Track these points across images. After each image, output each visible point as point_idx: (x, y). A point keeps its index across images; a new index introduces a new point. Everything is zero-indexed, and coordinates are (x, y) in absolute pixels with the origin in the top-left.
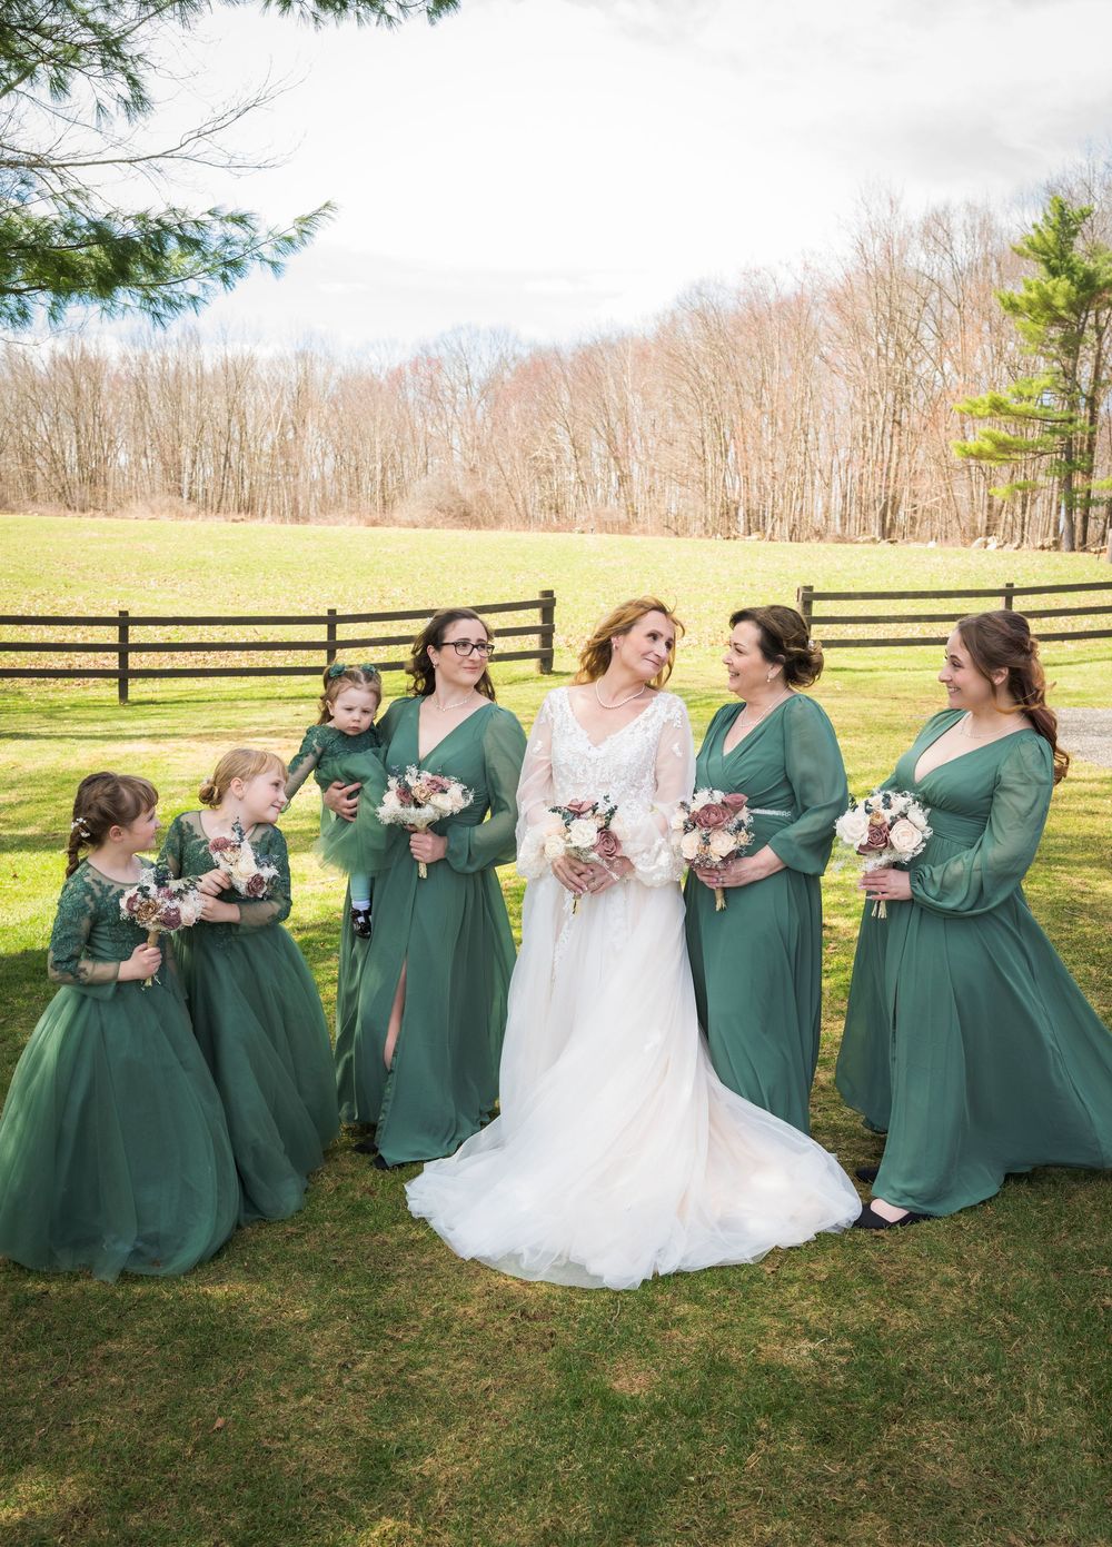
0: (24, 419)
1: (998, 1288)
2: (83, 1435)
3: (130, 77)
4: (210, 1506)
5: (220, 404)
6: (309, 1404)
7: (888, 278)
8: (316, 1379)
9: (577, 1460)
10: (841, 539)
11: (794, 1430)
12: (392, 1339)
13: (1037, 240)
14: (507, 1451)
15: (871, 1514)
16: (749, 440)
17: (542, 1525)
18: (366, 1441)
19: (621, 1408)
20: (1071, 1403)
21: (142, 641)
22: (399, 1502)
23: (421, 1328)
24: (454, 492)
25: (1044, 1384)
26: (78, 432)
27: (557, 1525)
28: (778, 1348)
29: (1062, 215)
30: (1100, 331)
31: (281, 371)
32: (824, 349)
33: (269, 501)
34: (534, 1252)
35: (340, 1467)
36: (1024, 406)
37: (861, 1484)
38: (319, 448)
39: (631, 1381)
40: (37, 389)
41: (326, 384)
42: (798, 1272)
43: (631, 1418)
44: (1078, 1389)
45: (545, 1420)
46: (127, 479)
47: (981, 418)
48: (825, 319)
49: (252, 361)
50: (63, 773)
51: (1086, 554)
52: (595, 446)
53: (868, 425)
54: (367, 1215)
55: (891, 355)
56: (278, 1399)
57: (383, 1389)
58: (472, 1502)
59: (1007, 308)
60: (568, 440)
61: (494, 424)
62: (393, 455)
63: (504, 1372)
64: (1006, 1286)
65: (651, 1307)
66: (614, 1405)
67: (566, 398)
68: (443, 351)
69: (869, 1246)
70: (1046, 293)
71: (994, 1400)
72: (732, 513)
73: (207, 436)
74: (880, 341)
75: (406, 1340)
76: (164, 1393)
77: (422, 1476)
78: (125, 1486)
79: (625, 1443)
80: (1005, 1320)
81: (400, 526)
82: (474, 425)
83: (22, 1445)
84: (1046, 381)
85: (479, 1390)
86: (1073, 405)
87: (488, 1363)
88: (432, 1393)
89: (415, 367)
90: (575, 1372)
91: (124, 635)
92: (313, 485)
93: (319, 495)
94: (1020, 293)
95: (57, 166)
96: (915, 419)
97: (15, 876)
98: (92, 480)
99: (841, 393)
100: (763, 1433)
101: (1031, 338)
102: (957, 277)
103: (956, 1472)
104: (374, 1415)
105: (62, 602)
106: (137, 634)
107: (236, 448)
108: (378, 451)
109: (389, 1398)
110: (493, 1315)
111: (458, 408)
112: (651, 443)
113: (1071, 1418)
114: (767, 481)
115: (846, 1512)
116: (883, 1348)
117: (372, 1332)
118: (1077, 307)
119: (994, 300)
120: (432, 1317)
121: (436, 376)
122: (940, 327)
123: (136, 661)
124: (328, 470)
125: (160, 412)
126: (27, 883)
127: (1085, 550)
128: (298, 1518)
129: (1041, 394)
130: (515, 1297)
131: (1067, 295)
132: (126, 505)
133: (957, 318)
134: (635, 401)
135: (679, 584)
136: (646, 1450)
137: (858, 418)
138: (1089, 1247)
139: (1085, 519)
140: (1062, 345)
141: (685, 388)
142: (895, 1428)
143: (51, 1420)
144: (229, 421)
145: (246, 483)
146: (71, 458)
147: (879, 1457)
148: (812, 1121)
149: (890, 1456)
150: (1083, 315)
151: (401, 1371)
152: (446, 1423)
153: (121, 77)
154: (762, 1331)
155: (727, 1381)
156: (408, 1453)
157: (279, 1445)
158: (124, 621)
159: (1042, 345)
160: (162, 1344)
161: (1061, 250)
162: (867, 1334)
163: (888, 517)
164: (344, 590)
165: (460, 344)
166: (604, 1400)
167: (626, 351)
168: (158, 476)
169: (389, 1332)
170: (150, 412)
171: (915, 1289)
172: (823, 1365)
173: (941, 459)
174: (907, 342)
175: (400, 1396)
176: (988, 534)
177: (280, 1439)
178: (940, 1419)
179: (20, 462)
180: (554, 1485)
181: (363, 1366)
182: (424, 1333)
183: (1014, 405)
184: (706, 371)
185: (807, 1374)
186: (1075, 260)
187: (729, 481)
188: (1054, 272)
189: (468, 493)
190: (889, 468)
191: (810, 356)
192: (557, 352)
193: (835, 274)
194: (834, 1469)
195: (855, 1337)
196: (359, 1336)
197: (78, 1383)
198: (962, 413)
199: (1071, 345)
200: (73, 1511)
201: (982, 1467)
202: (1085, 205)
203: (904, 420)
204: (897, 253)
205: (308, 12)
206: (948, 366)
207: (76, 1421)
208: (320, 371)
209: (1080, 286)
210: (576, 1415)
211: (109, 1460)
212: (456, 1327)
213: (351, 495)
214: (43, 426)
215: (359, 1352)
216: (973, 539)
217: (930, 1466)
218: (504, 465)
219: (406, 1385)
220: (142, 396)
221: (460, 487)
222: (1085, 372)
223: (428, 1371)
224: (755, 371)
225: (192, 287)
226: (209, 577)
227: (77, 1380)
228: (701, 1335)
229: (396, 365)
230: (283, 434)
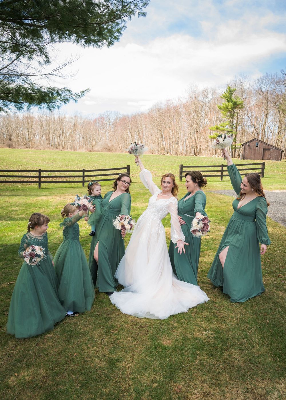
0: (17, 129)
1: (244, 319)
2: (44, 358)
3: (46, 56)
4: (75, 375)
5: (58, 126)
6: (95, 349)
7: (195, 102)
8: (96, 343)
9: (157, 362)
10: (186, 155)
11: (205, 353)
12: (112, 333)
13: (225, 95)
14: (141, 360)
15: (225, 374)
16: (167, 135)
17: (152, 378)
18: (109, 358)
19: (166, 349)
20: (264, 346)
21: (43, 175)
22: (118, 373)
23: (118, 330)
24: (107, 145)
25: (258, 341)
26: (28, 132)
27: (155, 378)
28: (198, 333)
29: (230, 90)
30: (237, 113)
31: (71, 120)
32: (182, 116)
33: (68, 146)
34: (141, 311)
35: (104, 365)
36: (223, 128)
37: (221, 366)
38: (79, 135)
39: (167, 342)
40: (20, 123)
41: (80, 122)
42: (200, 315)
43: (168, 351)
44: (265, 342)
45: (149, 352)
46: (38, 141)
47: (214, 130)
48: (182, 110)
49: (65, 117)
50: (28, 203)
51: (235, 158)
52: (136, 135)
53: (191, 132)
54: (103, 303)
55: (196, 118)
56: (88, 348)
57: (112, 345)
58: (135, 373)
59: (219, 109)
60: (130, 134)
61: (115, 131)
62: (94, 137)
63: (138, 340)
64: (245, 318)
65: (169, 324)
66: (164, 348)
67: (130, 126)
68: (104, 116)
69: (214, 309)
70: (227, 106)
71: (247, 345)
72: (164, 149)
73: (55, 133)
74: (194, 115)
75: (115, 333)
76: (62, 347)
77: (123, 366)
78: (55, 371)
79: (167, 357)
80: (246, 326)
81: (96, 152)
82: (111, 131)
83: (30, 361)
84: (227, 123)
85: (133, 345)
86: (232, 128)
87: (134, 338)
88: (123, 346)
89: (99, 119)
90: (154, 340)
91: (40, 174)
92: (78, 143)
93: (79, 145)
94: (222, 106)
95: (26, 76)
96: (201, 130)
97: (19, 226)
98: (31, 142)
99: (185, 125)
100: (198, 354)
101: (224, 114)
102: (209, 102)
103: (242, 363)
104: (110, 351)
105: (26, 167)
106: (42, 174)
107: (61, 135)
108: (91, 136)
109: (113, 347)
110: (134, 327)
111: (108, 128)
112: (147, 135)
113: (264, 349)
114: (171, 143)
115: (219, 373)
116: (221, 333)
117: (107, 331)
118: (233, 108)
119: (217, 106)
120: (120, 327)
121: (103, 121)
122: (206, 112)
123: (42, 179)
124: (81, 140)
125: (45, 128)
126: (21, 227)
127: (235, 157)
128: (96, 377)
129: (226, 126)
130: (138, 322)
131: (231, 106)
132: (38, 147)
133: (209, 110)
134: (144, 126)
135: (154, 164)
136: (172, 359)
137: (189, 130)
138: (261, 309)
139: (235, 151)
140: (230, 116)
141: (154, 124)
142: (227, 352)
143: (37, 354)
144: (60, 130)
145: (64, 142)
146: (27, 137)
147: (224, 359)
148: (198, 280)
149: (227, 359)
150: (234, 110)
151: (115, 340)
152: (126, 353)
153: (44, 56)
154: (194, 329)
155: (188, 342)
156: (119, 361)
157: (89, 359)
158: (40, 171)
159: (226, 116)
160: (60, 335)
161: (230, 97)
162: (217, 330)
163: (195, 151)
164: (85, 165)
165: (108, 114)
166: (162, 347)
167: (142, 116)
168: (45, 141)
169: (111, 331)
170: (44, 127)
171: (225, 319)
172: (208, 337)
173: (206, 139)
174: (199, 115)
175: (115, 347)
176: (216, 154)
177: (89, 358)
178: (236, 350)
179: (16, 138)
180: (153, 368)
181: (106, 339)
182: (119, 331)
183: (221, 128)
184: (158, 121)
185: (205, 340)
186: (233, 99)
187: (163, 143)
188: (228, 101)
189: (110, 145)
190: (195, 141)
191: (180, 118)
192: (128, 116)
193: (185, 101)
194: (215, 363)
195: (214, 330)
196: (105, 332)
197: (42, 345)
198: (210, 129)
199: (232, 116)
200: (43, 377)
201: (247, 361)
202: (235, 88)
203: (199, 131)
204: (197, 97)
205: (82, 44)
206: (207, 120)
207: (42, 354)
208: (79, 120)
209: (234, 104)
210: (156, 351)
211: (51, 364)
212: (126, 330)
213: (85, 145)
214: (21, 130)
215: (105, 336)
216: (213, 155)
217: (236, 361)
218: (117, 139)
219: (117, 344)
220: (42, 124)
221: (108, 144)
222: (235, 122)
223: (121, 340)
224: (168, 121)
225: (58, 104)
226: (56, 162)
227: (42, 344)
228: (181, 331)
229: (95, 119)
230: (71, 132)
